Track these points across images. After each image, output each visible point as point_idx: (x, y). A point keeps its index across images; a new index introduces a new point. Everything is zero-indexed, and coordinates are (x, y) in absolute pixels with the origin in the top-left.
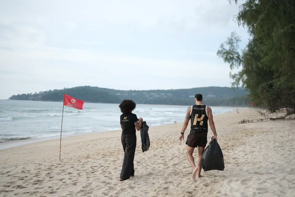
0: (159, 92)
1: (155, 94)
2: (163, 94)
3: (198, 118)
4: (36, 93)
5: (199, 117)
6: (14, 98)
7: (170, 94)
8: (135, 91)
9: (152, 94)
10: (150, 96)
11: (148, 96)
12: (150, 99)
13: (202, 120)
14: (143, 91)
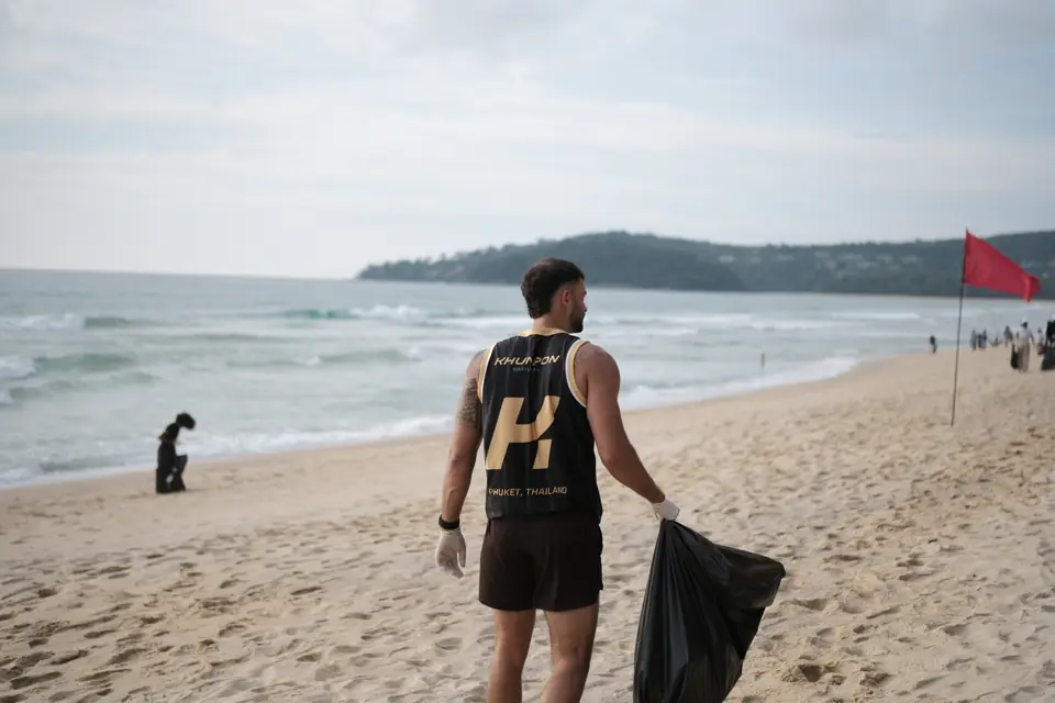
0: (870, 250)
1: (860, 257)
2: (888, 259)
3: (520, 421)
4: (443, 255)
5: (528, 415)
6: (372, 274)
7: (913, 259)
8: (785, 249)
9: (849, 257)
10: (842, 266)
11: (831, 265)
12: (840, 274)
13: (544, 437)
14: (814, 249)
